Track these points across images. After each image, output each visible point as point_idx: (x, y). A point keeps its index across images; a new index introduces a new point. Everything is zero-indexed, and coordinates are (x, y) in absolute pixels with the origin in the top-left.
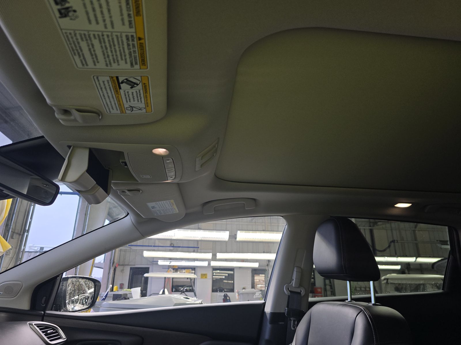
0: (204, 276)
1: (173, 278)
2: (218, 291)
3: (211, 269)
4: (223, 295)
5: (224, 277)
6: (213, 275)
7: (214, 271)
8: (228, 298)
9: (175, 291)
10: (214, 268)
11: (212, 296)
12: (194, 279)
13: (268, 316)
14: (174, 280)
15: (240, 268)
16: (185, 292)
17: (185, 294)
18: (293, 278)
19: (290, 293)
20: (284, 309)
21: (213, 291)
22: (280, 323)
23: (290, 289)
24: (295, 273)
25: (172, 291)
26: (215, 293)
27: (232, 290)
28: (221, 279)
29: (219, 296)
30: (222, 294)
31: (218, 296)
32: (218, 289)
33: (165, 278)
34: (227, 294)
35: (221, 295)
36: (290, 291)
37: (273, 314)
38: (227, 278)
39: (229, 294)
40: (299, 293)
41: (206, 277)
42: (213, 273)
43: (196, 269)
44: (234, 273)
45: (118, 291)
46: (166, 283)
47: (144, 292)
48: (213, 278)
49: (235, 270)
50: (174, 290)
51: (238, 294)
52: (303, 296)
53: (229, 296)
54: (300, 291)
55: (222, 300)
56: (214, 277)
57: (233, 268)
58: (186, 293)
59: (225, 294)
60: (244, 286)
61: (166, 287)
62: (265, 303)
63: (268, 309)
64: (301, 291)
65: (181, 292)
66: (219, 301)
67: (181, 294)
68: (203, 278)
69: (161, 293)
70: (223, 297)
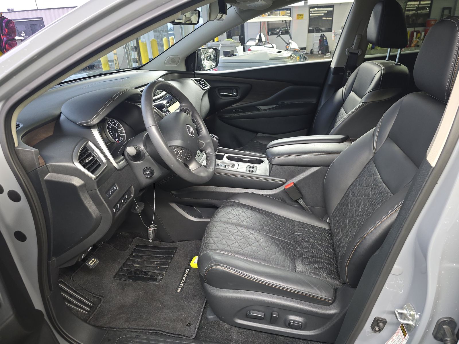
0: (300, 16)
1: (268, 22)
2: (315, 32)
3: (308, 9)
4: (320, 35)
5: (323, 14)
7: (311, 10)
8: (325, 38)
9: (271, 35)
10: (311, 6)
11: (308, 37)
12: (290, 21)
13: (332, 70)
14: (269, 23)
16: (281, 34)
17: (281, 37)
18: (354, 43)
19: (349, 54)
20: (344, 65)
21: (310, 32)
22: (340, 74)
23: (350, 51)
24: (356, 39)
25: (268, 35)
26: (311, 34)
27: (330, 30)
28: (319, 16)
29: (315, 36)
30: (319, 34)
32: (315, 30)
33: (260, 22)
34: (323, 34)
35: (318, 35)
36: (350, 53)
37: (335, 68)
38: (326, 15)
39: (326, 34)
40: (357, 54)
41: (302, 18)
42: (310, 11)
43: (292, 9)
44: (333, 9)
45: (221, 41)
46: (262, 27)
47: (241, 37)
49: (335, 7)
50: (270, 33)
51: (334, 35)
52: (360, 55)
53: (326, 36)
54: (357, 52)
55: (319, 40)
56: (311, 15)
57: (333, 5)
58: (281, 36)
59: (321, 35)
61: (262, 32)
62: (332, 61)
63: (333, 65)
64: (359, 52)
65: (277, 36)
66: (315, 42)
67: (277, 38)
68: (300, 18)
69: (258, 37)
70: (320, 38)
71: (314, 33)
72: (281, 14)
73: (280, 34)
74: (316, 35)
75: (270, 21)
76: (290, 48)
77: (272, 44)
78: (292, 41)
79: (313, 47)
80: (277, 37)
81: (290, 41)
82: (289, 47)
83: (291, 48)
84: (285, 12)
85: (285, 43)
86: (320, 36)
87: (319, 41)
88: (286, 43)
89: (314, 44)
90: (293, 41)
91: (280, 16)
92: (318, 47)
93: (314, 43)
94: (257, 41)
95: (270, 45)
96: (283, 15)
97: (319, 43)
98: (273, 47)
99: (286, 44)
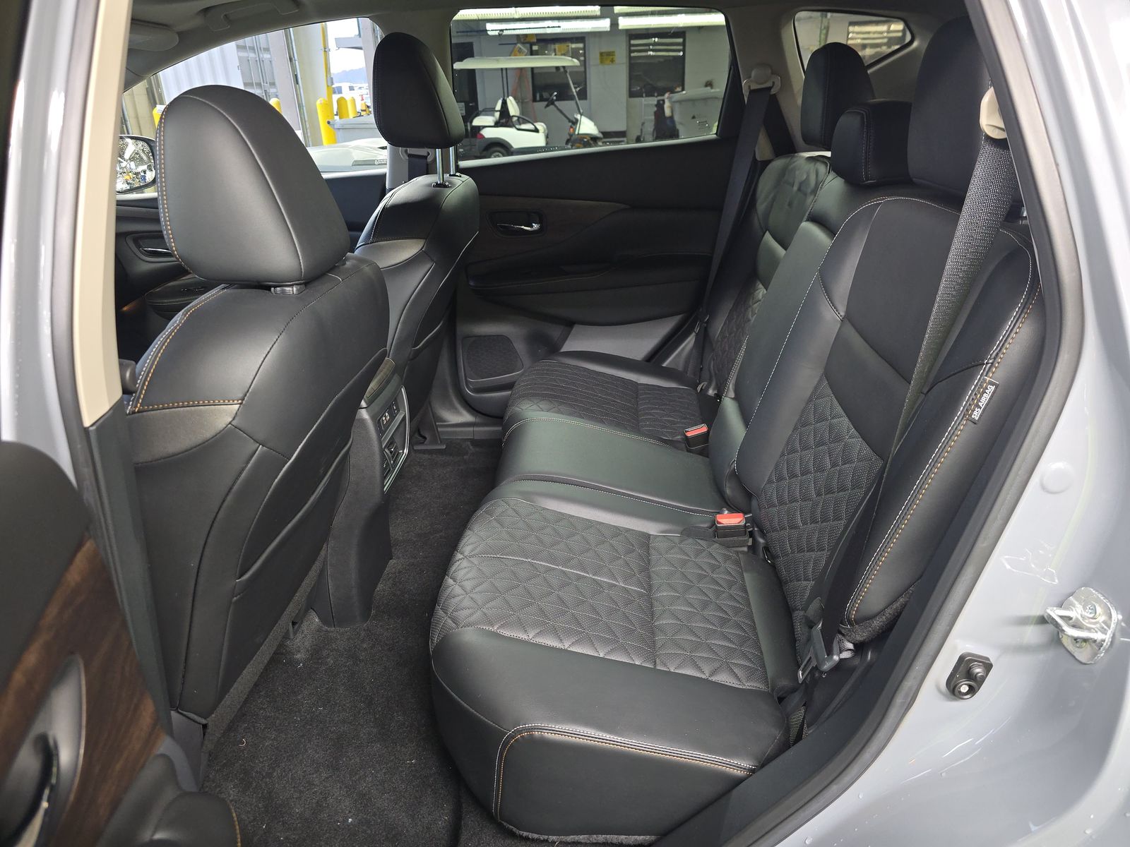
0: (607, 57)
2: (644, 95)
3: (622, 39)
4: (656, 103)
6: (631, 51)
7: (633, 42)
10: (634, 33)
11: (628, 106)
15: (700, 29)
16: (556, 100)
17: (556, 106)
21: (632, 94)
26: (636, 100)
29: (645, 105)
30: (653, 101)
31: (643, 106)
32: (644, 91)
33: (502, 69)
35: (651, 103)
41: (612, 61)
42: (630, 45)
43: (586, 39)
44: (684, 41)
48: (630, 58)
49: (688, 35)
54: (426, 154)
56: (632, 55)
57: (682, 30)
58: (556, 103)
59: (658, 101)
60: (708, 78)
65: (546, 103)
66: (646, 118)
67: (548, 108)
68: (608, 62)
69: (498, 107)
70: (656, 109)
71: (642, 97)
72: (559, 51)
73: (555, 98)
74: (646, 103)
75: (537, 68)
76: (577, 133)
77: (535, 124)
78: (581, 115)
79: (642, 130)
80: (547, 106)
81: (578, 117)
82: (574, 130)
83: (580, 132)
84: (568, 46)
85: (567, 121)
86: (656, 106)
87: (653, 117)
88: (570, 121)
89: (643, 124)
90: (583, 117)
91: (555, 55)
92: (652, 130)
93: (643, 121)
94: (497, 114)
95: (529, 126)
96: (563, 52)
97: (654, 120)
98: (536, 131)
99: (570, 124)
